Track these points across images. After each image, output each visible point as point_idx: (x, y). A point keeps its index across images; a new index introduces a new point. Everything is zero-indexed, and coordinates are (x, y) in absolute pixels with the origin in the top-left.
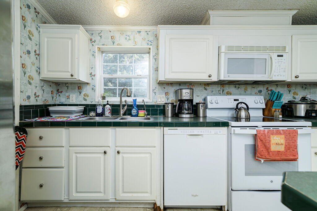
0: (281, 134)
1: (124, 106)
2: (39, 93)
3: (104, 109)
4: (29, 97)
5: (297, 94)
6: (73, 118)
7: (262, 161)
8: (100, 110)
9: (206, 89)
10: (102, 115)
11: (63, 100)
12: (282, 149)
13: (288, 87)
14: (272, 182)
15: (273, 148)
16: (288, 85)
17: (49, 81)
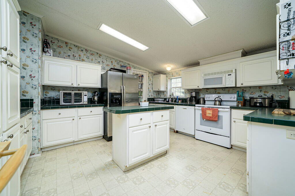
0: (210, 110)
1: (174, 99)
2: (153, 95)
3: (169, 100)
4: (150, 96)
5: (268, 93)
6: (160, 102)
7: (205, 120)
8: (167, 100)
9: (207, 91)
10: (168, 101)
11: (159, 97)
12: (211, 115)
13: (259, 88)
14: (211, 129)
15: (207, 115)
16: (259, 87)
17: (155, 91)
